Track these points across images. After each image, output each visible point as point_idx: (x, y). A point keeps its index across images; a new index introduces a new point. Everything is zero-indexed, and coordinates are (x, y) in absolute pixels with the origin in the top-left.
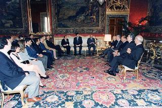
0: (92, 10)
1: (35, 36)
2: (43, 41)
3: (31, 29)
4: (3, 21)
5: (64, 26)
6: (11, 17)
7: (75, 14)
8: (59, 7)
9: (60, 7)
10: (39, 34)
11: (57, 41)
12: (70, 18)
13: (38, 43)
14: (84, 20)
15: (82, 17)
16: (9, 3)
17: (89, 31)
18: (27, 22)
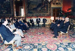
0: (44, 5)
1: (17, 18)
3: (15, 15)
4: (2, 11)
6: (6, 9)
10: (19, 17)
11: (28, 20)
16: (5, 2)
17: (43, 15)
18: (13, 11)
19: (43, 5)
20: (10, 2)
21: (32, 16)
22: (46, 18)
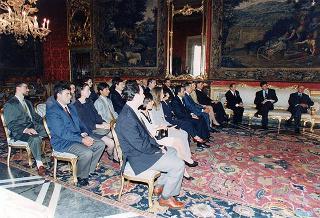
1: (176, 81)
2: (190, 91)
3: (169, 69)
4: (128, 54)
5: (235, 65)
6: (140, 47)
7: (261, 37)
8: (227, 24)
9: (230, 25)
10: (184, 77)
11: (217, 94)
12: (249, 47)
13: (180, 96)
14: (282, 52)
15: (279, 45)
17: (293, 76)
18: (164, 55)
19: (301, 28)
20: (155, 23)
21: (239, 79)
22: (306, 92)
